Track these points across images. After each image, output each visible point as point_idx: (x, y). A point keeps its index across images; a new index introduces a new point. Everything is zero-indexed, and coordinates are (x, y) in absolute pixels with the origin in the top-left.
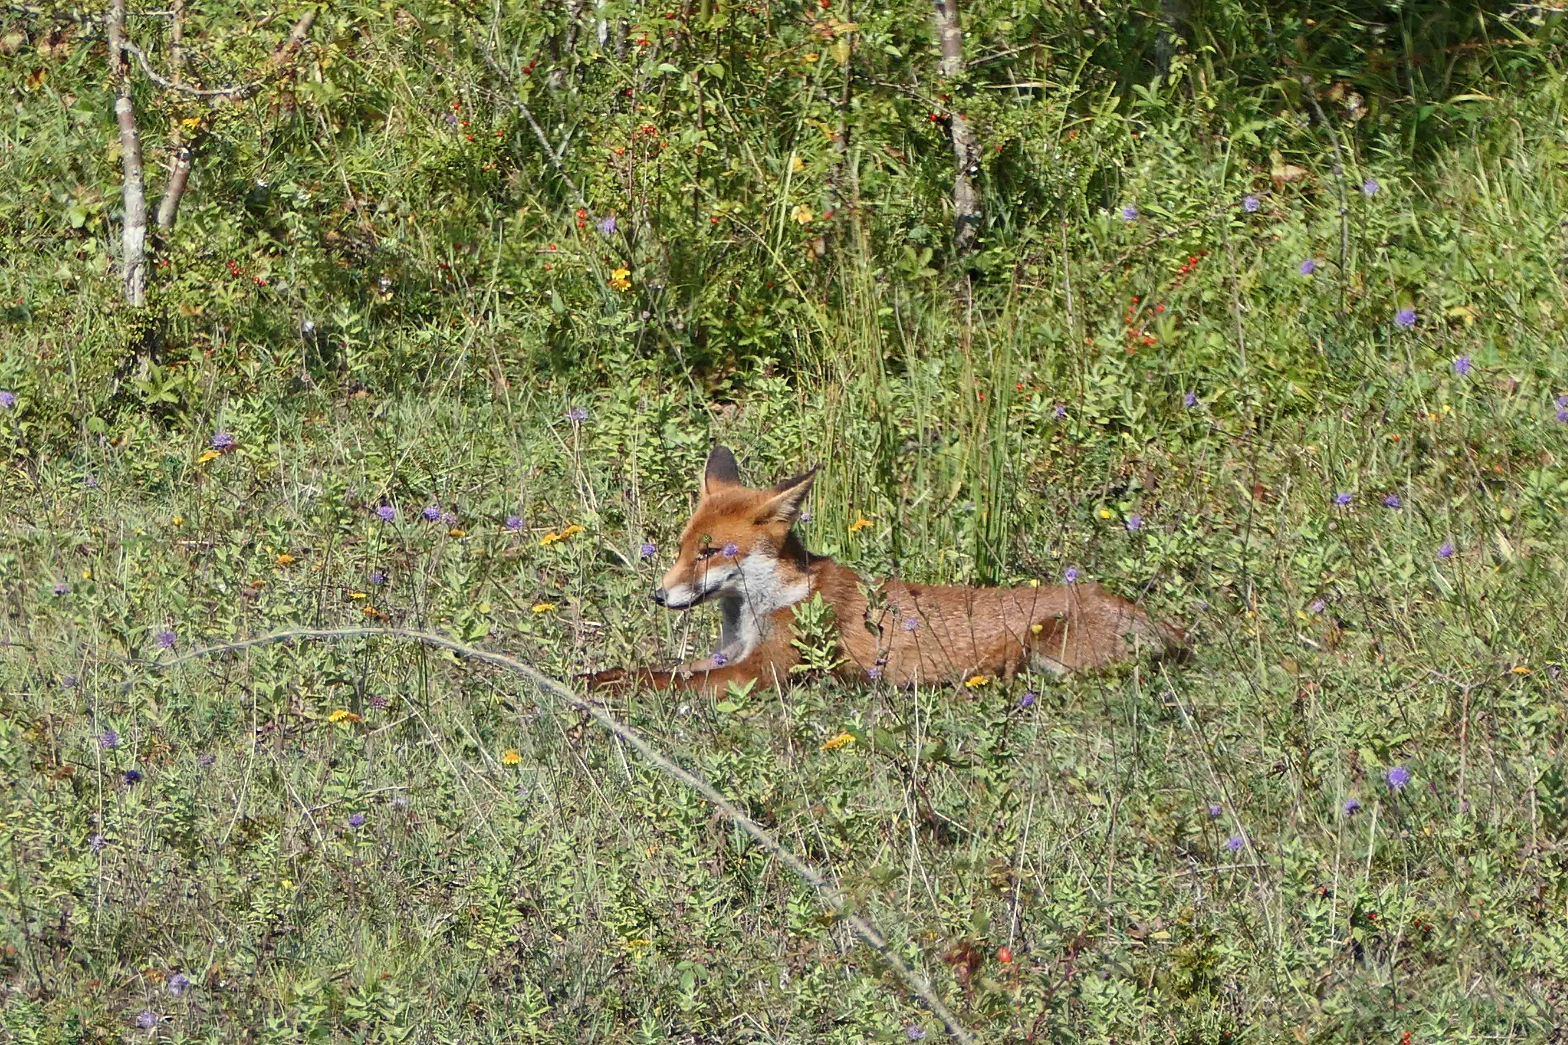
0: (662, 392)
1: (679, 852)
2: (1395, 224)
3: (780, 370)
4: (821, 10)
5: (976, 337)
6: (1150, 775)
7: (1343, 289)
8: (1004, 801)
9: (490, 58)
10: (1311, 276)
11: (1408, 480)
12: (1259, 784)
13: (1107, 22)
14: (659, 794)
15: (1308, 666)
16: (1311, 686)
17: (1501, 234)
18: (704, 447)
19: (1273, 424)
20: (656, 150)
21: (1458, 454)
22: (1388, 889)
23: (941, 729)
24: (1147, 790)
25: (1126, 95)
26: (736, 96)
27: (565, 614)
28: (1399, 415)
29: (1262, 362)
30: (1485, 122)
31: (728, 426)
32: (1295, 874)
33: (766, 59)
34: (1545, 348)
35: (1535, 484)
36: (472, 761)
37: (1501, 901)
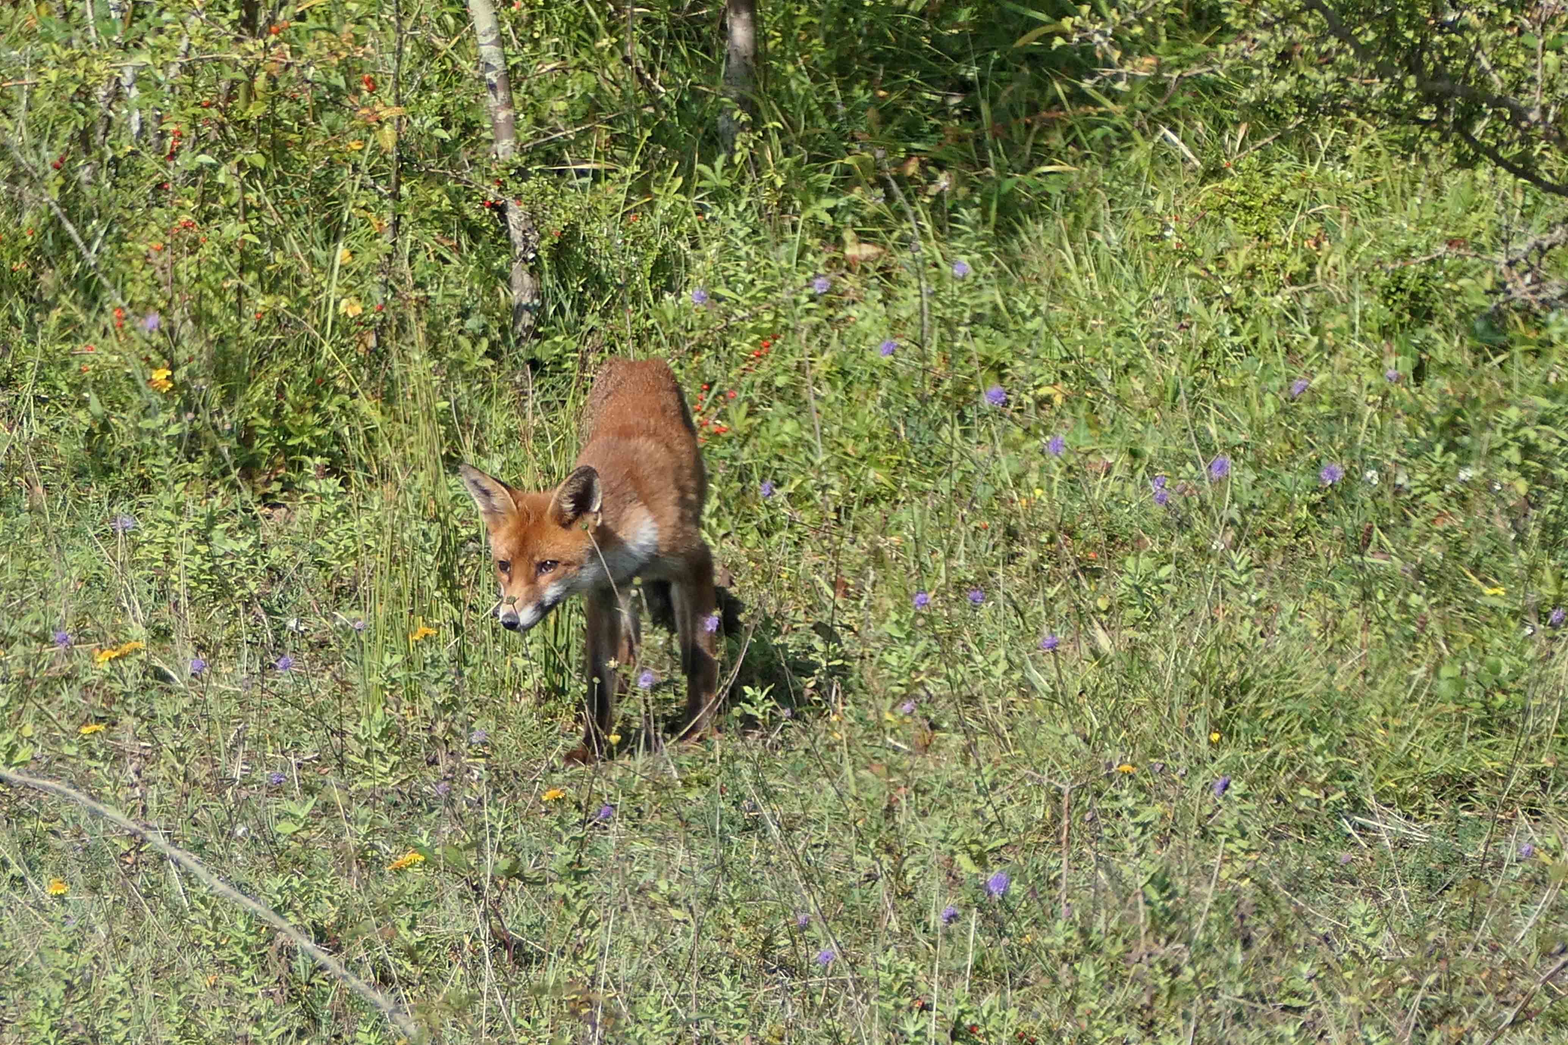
0: (208, 497)
1: (239, 981)
2: (977, 301)
3: (332, 470)
4: (366, 94)
5: (538, 431)
6: (735, 888)
7: (925, 370)
8: (583, 918)
9: (18, 154)
10: (891, 358)
11: (1000, 571)
12: (849, 893)
13: (667, 99)
14: (217, 921)
15: (898, 771)
16: (902, 790)
17: (1090, 310)
18: (255, 554)
19: (853, 515)
20: (195, 246)
21: (1051, 540)
22: (990, 1000)
23: (514, 845)
24: (732, 903)
25: (688, 173)
26: (279, 187)
27: (112, 735)
28: (986, 501)
29: (841, 450)
30: (1070, 196)
31: (279, 531)
32: (890, 987)
33: (310, 147)
34: (1139, 426)
35: (1132, 571)
36: (19, 891)
37: (1109, 1010)
